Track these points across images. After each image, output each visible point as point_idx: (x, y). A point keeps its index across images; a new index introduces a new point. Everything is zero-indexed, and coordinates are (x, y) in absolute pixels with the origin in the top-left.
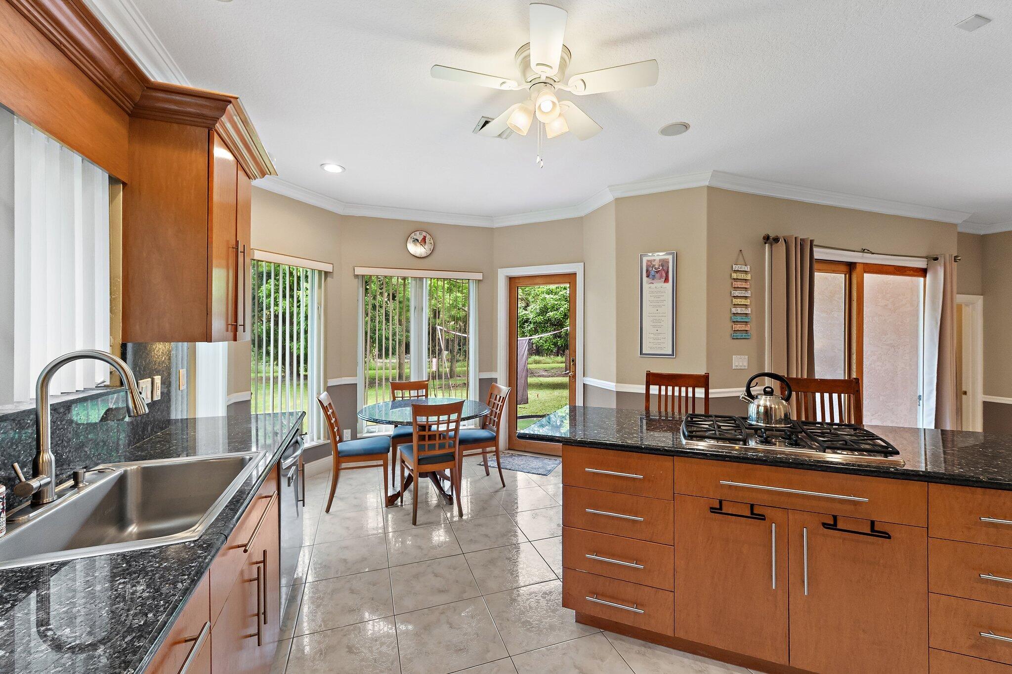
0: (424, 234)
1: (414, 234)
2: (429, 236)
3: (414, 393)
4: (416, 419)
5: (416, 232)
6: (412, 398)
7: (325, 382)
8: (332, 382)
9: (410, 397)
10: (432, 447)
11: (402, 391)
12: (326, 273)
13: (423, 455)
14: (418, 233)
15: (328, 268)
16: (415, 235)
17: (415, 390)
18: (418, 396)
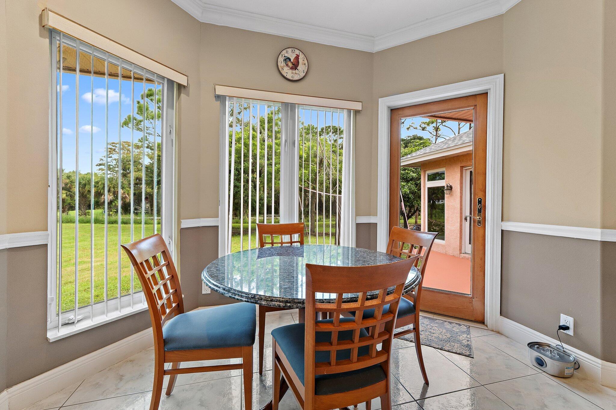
0: (297, 52)
1: (285, 51)
2: (303, 56)
3: (286, 238)
4: (314, 296)
5: (288, 50)
6: (284, 245)
7: (179, 223)
8: (187, 224)
9: (282, 243)
10: (344, 356)
11: (272, 235)
12: (180, 86)
13: (325, 371)
14: (290, 50)
15: (183, 80)
16: (287, 52)
17: (287, 234)
18: (291, 243)
